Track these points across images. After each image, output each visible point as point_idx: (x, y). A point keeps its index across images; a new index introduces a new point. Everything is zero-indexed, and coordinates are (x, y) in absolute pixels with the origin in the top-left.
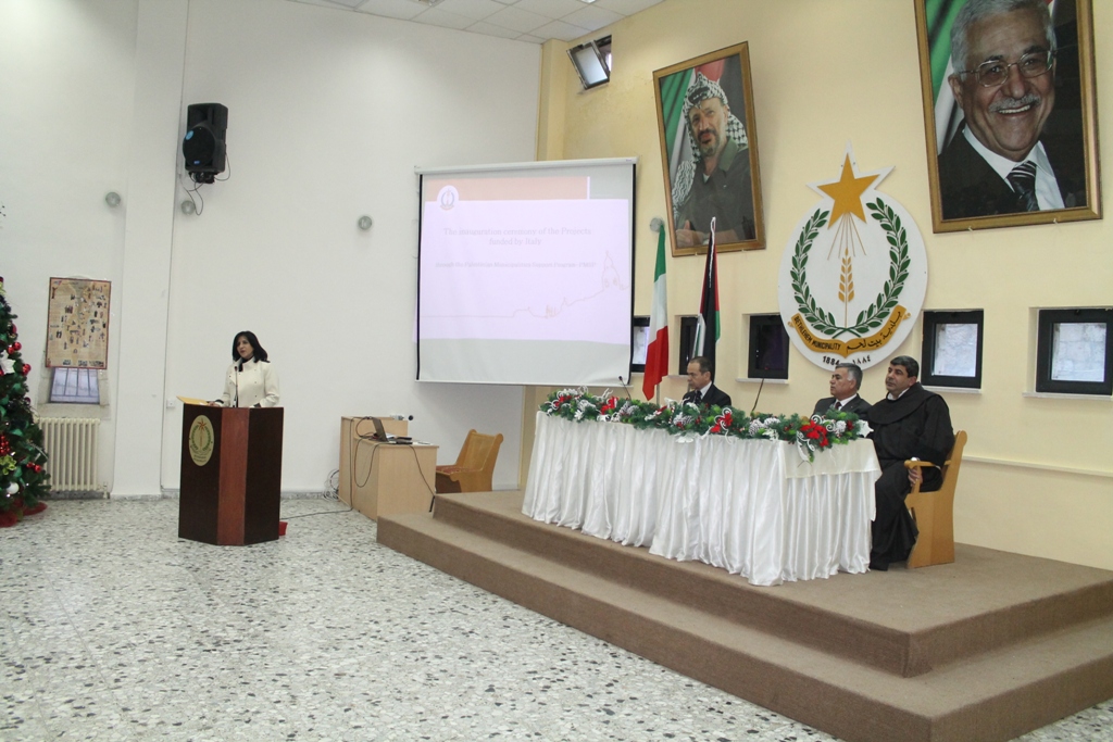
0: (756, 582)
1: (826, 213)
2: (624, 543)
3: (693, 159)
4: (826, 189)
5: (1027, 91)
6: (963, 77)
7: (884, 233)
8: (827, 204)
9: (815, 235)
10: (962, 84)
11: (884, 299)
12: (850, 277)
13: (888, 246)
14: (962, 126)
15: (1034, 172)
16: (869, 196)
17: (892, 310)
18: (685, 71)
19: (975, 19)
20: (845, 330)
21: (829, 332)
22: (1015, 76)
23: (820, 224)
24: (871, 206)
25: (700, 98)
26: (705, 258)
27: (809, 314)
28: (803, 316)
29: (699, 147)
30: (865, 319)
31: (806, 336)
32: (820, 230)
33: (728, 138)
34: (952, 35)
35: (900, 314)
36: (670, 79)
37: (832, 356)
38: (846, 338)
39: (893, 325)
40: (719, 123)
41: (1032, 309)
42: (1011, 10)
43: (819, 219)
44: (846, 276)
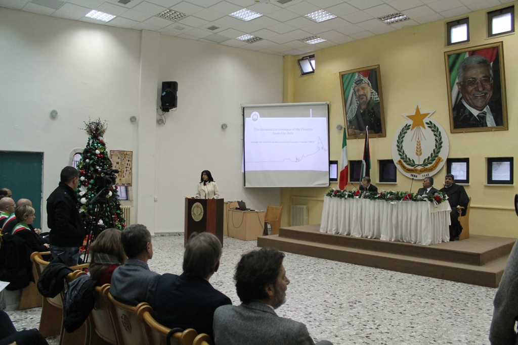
0: (424, 245)
1: (410, 125)
2: (369, 237)
3: (356, 104)
4: (410, 117)
5: (484, 90)
6: (462, 83)
7: (433, 133)
8: (410, 122)
9: (406, 133)
10: (462, 86)
11: (433, 155)
12: (420, 147)
13: (435, 137)
14: (461, 99)
15: (486, 114)
16: (426, 120)
17: (436, 158)
18: (353, 73)
19: (466, 66)
20: (419, 165)
21: (412, 166)
22: (479, 84)
23: (408, 129)
24: (427, 123)
25: (360, 83)
26: (364, 140)
27: (405, 160)
28: (402, 161)
29: (359, 100)
30: (426, 161)
31: (404, 167)
32: (407, 131)
33: (371, 98)
34: (458, 70)
35: (440, 160)
36: (346, 76)
37: (414, 174)
38: (419, 168)
39: (437, 163)
40: (367, 93)
41: (486, 158)
42: (478, 64)
43: (407, 127)
44: (419, 147)
